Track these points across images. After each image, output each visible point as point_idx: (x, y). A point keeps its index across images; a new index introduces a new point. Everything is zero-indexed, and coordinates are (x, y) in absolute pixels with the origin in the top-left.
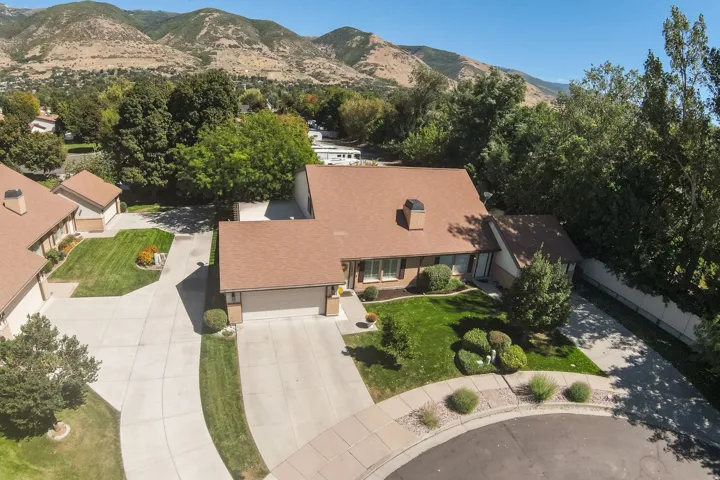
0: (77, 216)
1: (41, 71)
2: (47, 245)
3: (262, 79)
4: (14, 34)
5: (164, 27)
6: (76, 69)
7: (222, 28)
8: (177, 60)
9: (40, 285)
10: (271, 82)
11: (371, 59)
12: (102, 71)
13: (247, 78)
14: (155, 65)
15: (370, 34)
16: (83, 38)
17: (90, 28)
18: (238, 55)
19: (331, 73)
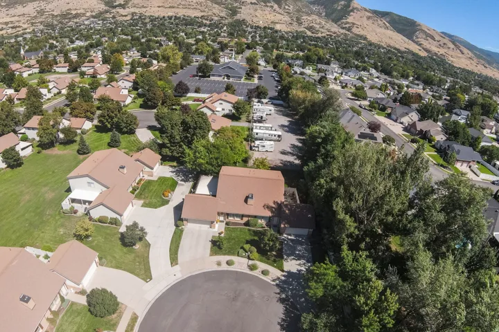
1: (124, 15)
3: (271, 29)
6: (147, 14)
8: (214, 11)
12: (164, 17)
13: (260, 28)
14: (200, 14)
18: (256, 10)
19: (320, 28)
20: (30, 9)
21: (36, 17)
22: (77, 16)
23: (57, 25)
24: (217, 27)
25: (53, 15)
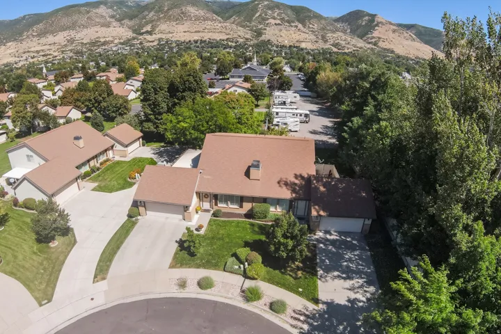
1: (151, 41)
2: (92, 163)
3: (297, 47)
4: (135, 17)
5: (231, 12)
6: (173, 39)
7: (270, 12)
8: (239, 33)
9: (78, 183)
10: (302, 49)
11: (376, 34)
12: (190, 41)
13: (286, 47)
14: (225, 37)
15: (375, 15)
16: (179, 19)
17: (183, 13)
18: (281, 30)
19: (346, 44)
20: (61, 38)
21: (66, 46)
22: (105, 43)
23: (86, 52)
24: (242, 47)
25: (82, 43)
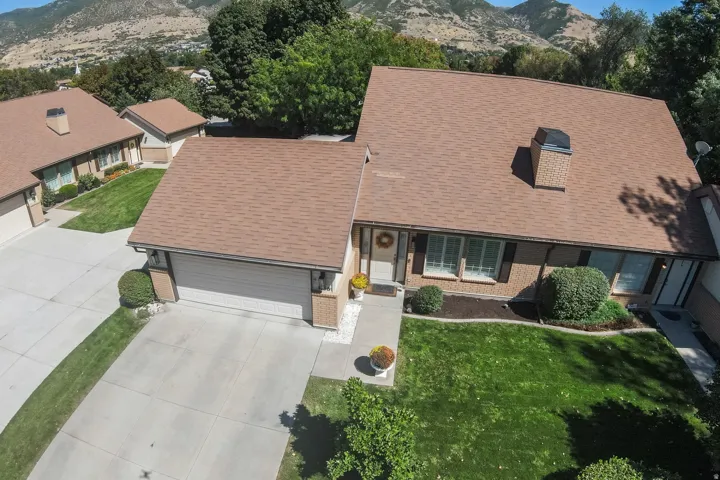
0: (142, 144)
2: (83, 169)
3: (451, 48)
9: (28, 207)
10: (460, 51)
11: (567, 32)
15: (567, 5)
18: (428, 24)
21: (114, 42)
22: (171, 39)
25: (138, 39)
